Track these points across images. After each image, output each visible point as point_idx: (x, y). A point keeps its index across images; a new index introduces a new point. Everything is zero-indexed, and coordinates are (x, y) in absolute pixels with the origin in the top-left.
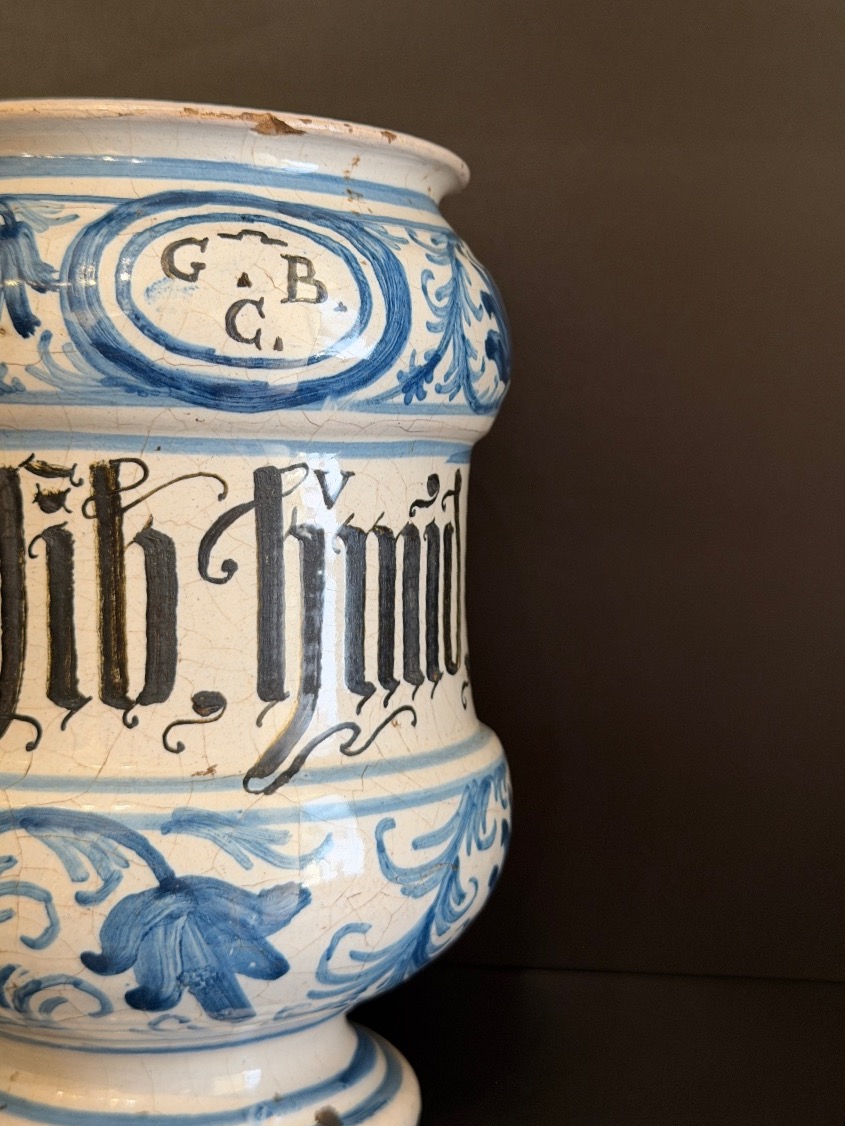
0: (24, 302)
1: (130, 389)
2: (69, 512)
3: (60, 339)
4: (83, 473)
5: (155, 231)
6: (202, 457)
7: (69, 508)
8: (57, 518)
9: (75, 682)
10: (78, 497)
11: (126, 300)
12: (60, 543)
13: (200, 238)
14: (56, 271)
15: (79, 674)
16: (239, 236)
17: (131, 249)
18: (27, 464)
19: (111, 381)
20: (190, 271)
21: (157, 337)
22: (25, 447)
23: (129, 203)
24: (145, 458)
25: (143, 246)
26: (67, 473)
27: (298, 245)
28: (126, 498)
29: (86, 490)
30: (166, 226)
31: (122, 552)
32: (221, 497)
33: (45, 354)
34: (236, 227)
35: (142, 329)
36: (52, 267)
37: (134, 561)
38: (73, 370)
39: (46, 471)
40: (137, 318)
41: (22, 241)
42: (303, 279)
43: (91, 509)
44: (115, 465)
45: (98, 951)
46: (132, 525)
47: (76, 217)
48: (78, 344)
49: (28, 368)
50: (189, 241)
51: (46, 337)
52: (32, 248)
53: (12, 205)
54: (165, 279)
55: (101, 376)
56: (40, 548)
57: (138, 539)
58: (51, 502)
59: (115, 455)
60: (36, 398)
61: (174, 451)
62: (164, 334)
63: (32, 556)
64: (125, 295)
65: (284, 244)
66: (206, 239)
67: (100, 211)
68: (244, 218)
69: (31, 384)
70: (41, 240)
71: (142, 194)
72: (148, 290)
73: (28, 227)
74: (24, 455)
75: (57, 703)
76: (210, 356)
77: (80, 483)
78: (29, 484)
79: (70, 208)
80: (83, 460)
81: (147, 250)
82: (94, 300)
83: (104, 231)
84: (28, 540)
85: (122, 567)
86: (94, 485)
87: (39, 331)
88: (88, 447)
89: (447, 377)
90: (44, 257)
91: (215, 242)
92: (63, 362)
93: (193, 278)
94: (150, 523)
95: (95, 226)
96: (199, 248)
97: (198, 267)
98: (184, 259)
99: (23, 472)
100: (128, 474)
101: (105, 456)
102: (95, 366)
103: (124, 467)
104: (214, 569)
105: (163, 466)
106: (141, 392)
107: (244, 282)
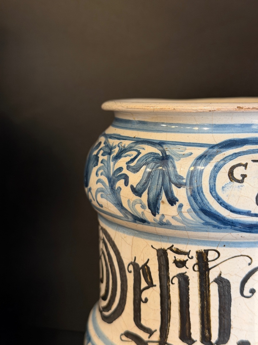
0: (172, 192)
1: (215, 226)
2: (187, 268)
3: (187, 207)
4: (193, 254)
5: (225, 160)
6: (242, 249)
7: (187, 267)
8: (183, 270)
9: (190, 334)
10: (191, 263)
11: (214, 192)
12: (184, 280)
13: (244, 163)
14: (184, 179)
15: (192, 331)
17: (216, 169)
18: (171, 248)
19: (207, 223)
20: (240, 178)
21: (227, 207)
22: (170, 242)
23: (213, 147)
24: (219, 249)
25: (220, 168)
26: (187, 254)
28: (211, 265)
29: (195, 261)
30: (229, 158)
31: (209, 285)
32: (250, 264)
33: (180, 213)
35: (221, 204)
36: (183, 177)
37: (214, 289)
38: (191, 219)
39: (178, 252)
40: (218, 199)
41: (170, 164)
43: (196, 268)
44: (206, 252)
46: (213, 275)
47: (191, 154)
48: (194, 209)
49: (173, 217)
50: (240, 165)
51: (181, 206)
52: (174, 167)
53: (165, 147)
54: (230, 182)
55: (203, 222)
56: (176, 281)
57: (216, 281)
58: (181, 264)
59: (207, 248)
60: (175, 228)
61: (231, 247)
62: (229, 206)
63: (172, 283)
64: (213, 190)
66: (247, 164)
67: (201, 151)
69: (174, 223)
70: (177, 163)
71: (218, 141)
72: (223, 187)
73: (172, 159)
74: (170, 245)
75: (183, 341)
76: (248, 214)
77: (192, 258)
78: (171, 256)
79: (189, 150)
80: (194, 249)
81: (222, 170)
82: (200, 192)
83: (204, 161)
84: (171, 278)
85: (209, 291)
86: (198, 258)
87: (178, 204)
88: (196, 244)
90: (179, 173)
91: (251, 164)
92: (187, 216)
93: (241, 181)
94: (220, 274)
95: (201, 158)
96: (244, 168)
97: (244, 176)
98: (238, 173)
99: (169, 251)
100: (211, 255)
101: (202, 248)
102: (201, 218)
103: (210, 253)
104: (246, 292)
105: (226, 252)
106: (219, 228)
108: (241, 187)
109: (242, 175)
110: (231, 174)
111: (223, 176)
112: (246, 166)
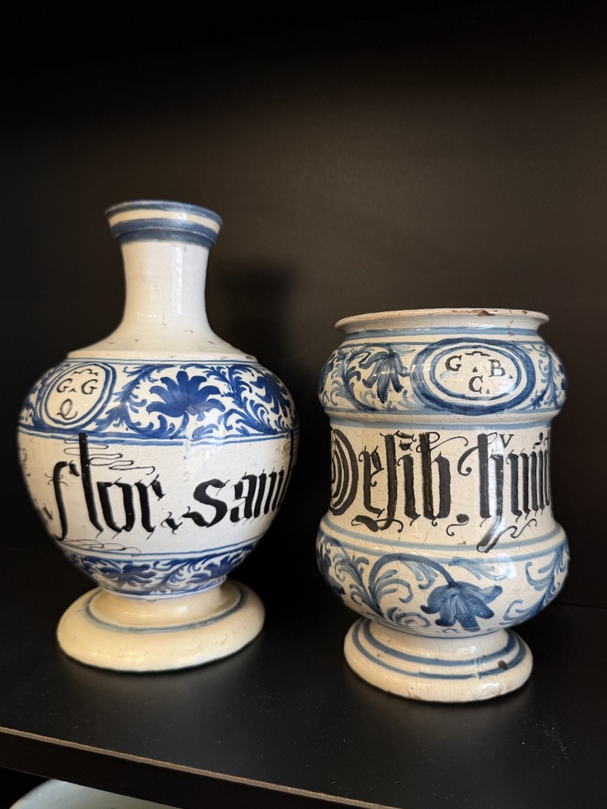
0: (398, 380)
1: (434, 409)
2: (412, 450)
3: (410, 392)
4: (417, 437)
5: (443, 354)
6: (459, 431)
8: (407, 452)
9: (415, 509)
10: (414, 446)
11: (433, 379)
12: (409, 461)
13: (459, 355)
14: (409, 369)
15: (416, 506)
16: (472, 354)
17: (435, 361)
18: (397, 434)
19: (428, 406)
20: (456, 367)
21: (444, 391)
22: (397, 428)
23: (433, 344)
24: (439, 432)
25: (439, 359)
26: (411, 437)
27: (494, 355)
28: (432, 446)
29: (418, 443)
30: (446, 352)
31: (430, 465)
32: (466, 445)
33: (405, 398)
34: (471, 351)
35: (439, 388)
36: (407, 368)
37: (435, 467)
38: (415, 403)
39: (404, 436)
40: (437, 385)
41: (396, 359)
42: (497, 368)
43: (419, 449)
44: (428, 434)
45: (426, 605)
46: (434, 455)
47: (414, 350)
48: (417, 394)
49: (399, 403)
50: (455, 357)
51: (405, 392)
52: (400, 362)
53: (392, 347)
54: (447, 371)
55: (424, 405)
56: (401, 462)
57: (436, 460)
58: (405, 447)
59: (428, 431)
60: (401, 412)
61: (449, 429)
62: (447, 390)
63: (399, 465)
64: (433, 377)
65: (489, 356)
67: (422, 348)
68: (474, 347)
69: (400, 408)
70: (402, 359)
71: (437, 340)
72: (441, 375)
73: (398, 355)
74: (396, 431)
75: (408, 517)
76: (463, 397)
77: (416, 440)
78: (397, 440)
79: (412, 347)
80: (416, 433)
81: (440, 361)
82: (422, 379)
83: (425, 354)
84: (397, 460)
85: (431, 470)
86: (421, 441)
87: (403, 390)
88: (419, 428)
89: (548, 398)
90: (404, 365)
91: (464, 356)
92: (411, 400)
93: (457, 370)
94: (440, 454)
95: (421, 353)
96: (459, 359)
97: (459, 366)
98: (453, 364)
99: (395, 436)
100: (432, 438)
101: (424, 431)
102: (423, 402)
103: (431, 435)
104: (464, 470)
105: (445, 434)
106: (438, 410)
107: (475, 370)
108: (456, 375)
109: (457, 365)
110: (448, 364)
111: (441, 367)
112: (460, 357)
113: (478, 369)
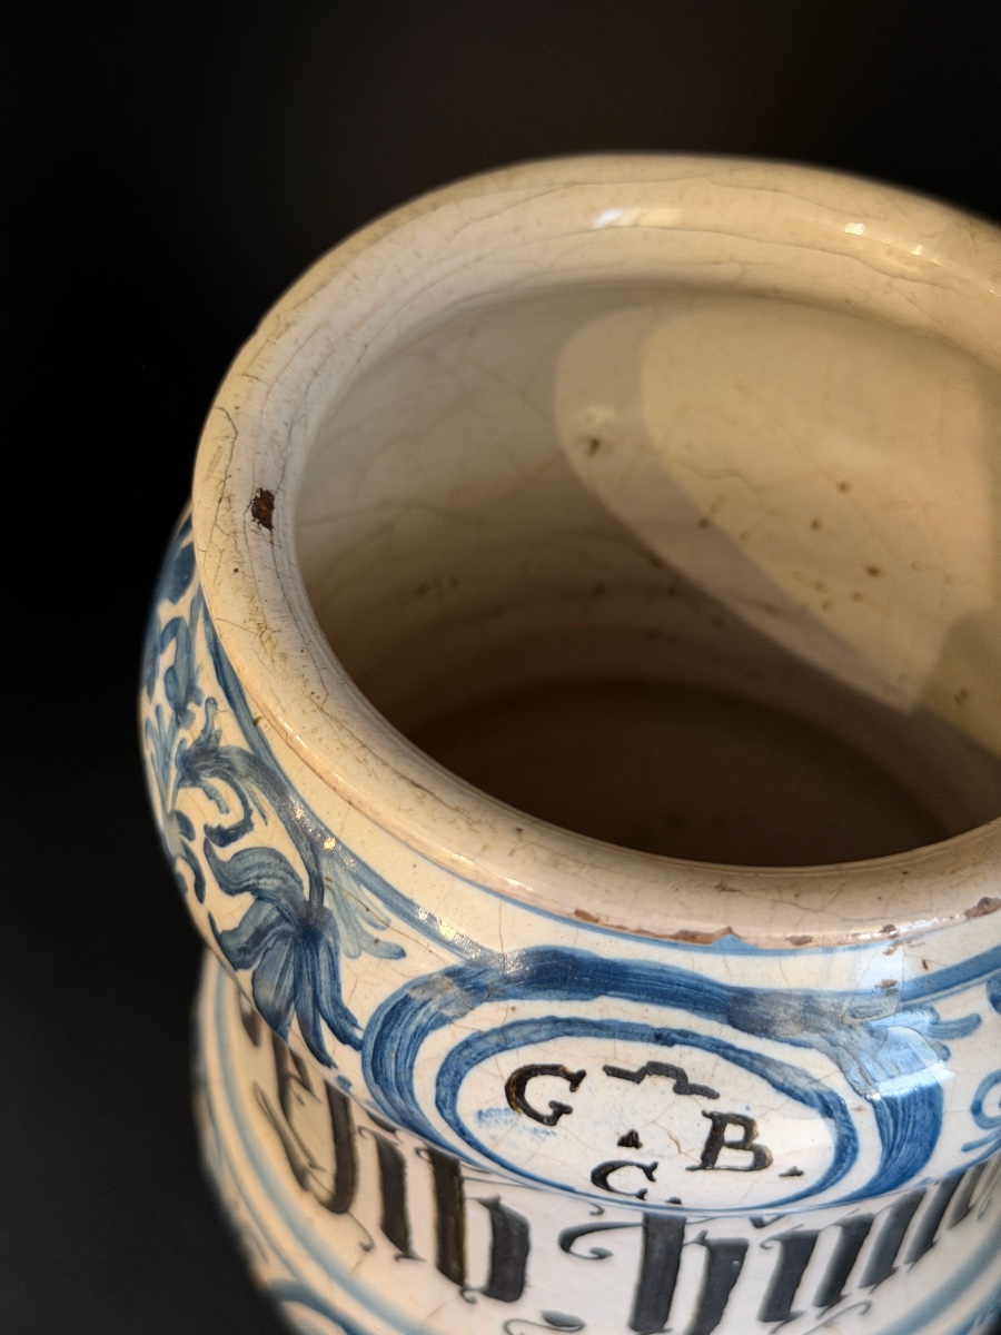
0: (317, 1033)
2: (400, 1141)
3: (363, 1093)
8: (388, 1136)
9: (409, 1241)
11: (449, 1111)
12: (390, 1152)
13: (573, 1069)
14: (358, 1028)
16: (636, 1077)
17: (466, 1053)
20: (546, 1111)
21: (489, 1156)
25: (483, 1056)
27: (739, 1092)
28: (466, 1172)
30: (527, 1030)
31: (461, 1199)
32: (594, 1213)
33: (344, 1088)
35: (470, 1143)
36: (356, 1020)
40: (462, 1132)
41: (323, 954)
42: (733, 1146)
43: (425, 1155)
46: (473, 1190)
47: (402, 954)
50: (555, 1070)
53: (325, 868)
54: (506, 1110)
56: (369, 1137)
57: (483, 1203)
58: (379, 1124)
62: (500, 1159)
63: (363, 1136)
64: (448, 1104)
65: (712, 1095)
66: (581, 1075)
67: (435, 960)
68: (662, 1038)
70: (347, 968)
71: (511, 942)
72: (480, 1114)
73: (336, 936)
75: (390, 1239)
79: (399, 932)
81: (488, 1064)
84: (356, 1123)
85: (463, 1208)
87: (335, 1071)
90: (346, 1001)
91: (595, 1079)
93: (552, 1121)
94: (497, 1199)
96: (566, 1084)
97: (561, 1110)
98: (541, 1092)
104: (581, 1250)
107: (630, 1141)
108: (543, 1135)
109: (553, 1104)
110: (516, 1088)
111: (483, 1087)
112: (576, 1080)
113: (642, 1139)
